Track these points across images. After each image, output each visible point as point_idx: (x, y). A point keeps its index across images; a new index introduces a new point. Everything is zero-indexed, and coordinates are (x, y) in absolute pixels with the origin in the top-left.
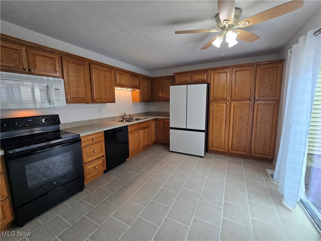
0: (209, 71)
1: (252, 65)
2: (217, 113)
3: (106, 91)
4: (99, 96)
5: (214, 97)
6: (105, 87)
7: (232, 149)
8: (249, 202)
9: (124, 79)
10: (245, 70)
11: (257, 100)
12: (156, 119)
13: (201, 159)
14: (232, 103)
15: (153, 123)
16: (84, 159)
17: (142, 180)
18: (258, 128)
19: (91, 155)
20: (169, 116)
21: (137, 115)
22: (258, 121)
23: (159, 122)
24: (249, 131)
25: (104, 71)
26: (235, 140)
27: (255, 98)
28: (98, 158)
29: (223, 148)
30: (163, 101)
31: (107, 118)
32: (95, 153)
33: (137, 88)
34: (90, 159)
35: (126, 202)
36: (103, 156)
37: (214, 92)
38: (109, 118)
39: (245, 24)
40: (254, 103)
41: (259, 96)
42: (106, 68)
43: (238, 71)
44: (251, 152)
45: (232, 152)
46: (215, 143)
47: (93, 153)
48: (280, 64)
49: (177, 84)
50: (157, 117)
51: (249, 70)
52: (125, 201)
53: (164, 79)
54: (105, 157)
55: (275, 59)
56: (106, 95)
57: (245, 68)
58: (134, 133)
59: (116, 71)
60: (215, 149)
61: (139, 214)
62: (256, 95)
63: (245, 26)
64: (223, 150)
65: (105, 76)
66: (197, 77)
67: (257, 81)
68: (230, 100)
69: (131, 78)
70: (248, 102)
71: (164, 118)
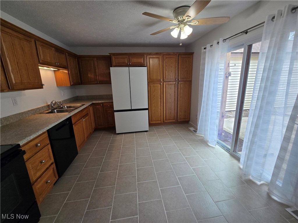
0: (145, 55)
1: (176, 54)
2: (153, 92)
3: (28, 71)
4: (20, 79)
5: (151, 78)
6: (26, 64)
7: (166, 120)
8: (196, 151)
9: (49, 55)
10: (171, 58)
11: (180, 81)
12: (93, 104)
13: (147, 133)
14: (164, 83)
15: (91, 109)
16: (31, 178)
17: (112, 170)
18: (181, 101)
19: (38, 168)
20: (112, 98)
21: (66, 101)
22: (181, 96)
23: (98, 106)
24: (176, 104)
25: (20, 39)
26: (167, 112)
27: (178, 80)
28: (47, 169)
29: (160, 120)
30: (97, 83)
31: (29, 111)
32: (43, 164)
33: (65, 68)
34: (39, 174)
35: (115, 198)
36: (52, 164)
37: (151, 75)
38: (31, 110)
39: (196, 23)
40: (178, 83)
41: (181, 78)
42: (23, 36)
43: (167, 58)
44: (178, 119)
45: (166, 121)
46: (154, 118)
47: (40, 164)
48: (192, 56)
49: (114, 65)
50: (94, 102)
51: (174, 58)
52: (112, 199)
53: (95, 59)
54: (54, 164)
55: (184, 52)
56: (29, 78)
57: (172, 56)
58: (78, 123)
59: (37, 42)
60: (154, 122)
61: (138, 200)
62: (179, 78)
63: (195, 24)
64: (160, 122)
65: (22, 48)
66: (135, 60)
67: (179, 66)
68: (162, 82)
69: (56, 53)
70: (175, 83)
71: (103, 102)
